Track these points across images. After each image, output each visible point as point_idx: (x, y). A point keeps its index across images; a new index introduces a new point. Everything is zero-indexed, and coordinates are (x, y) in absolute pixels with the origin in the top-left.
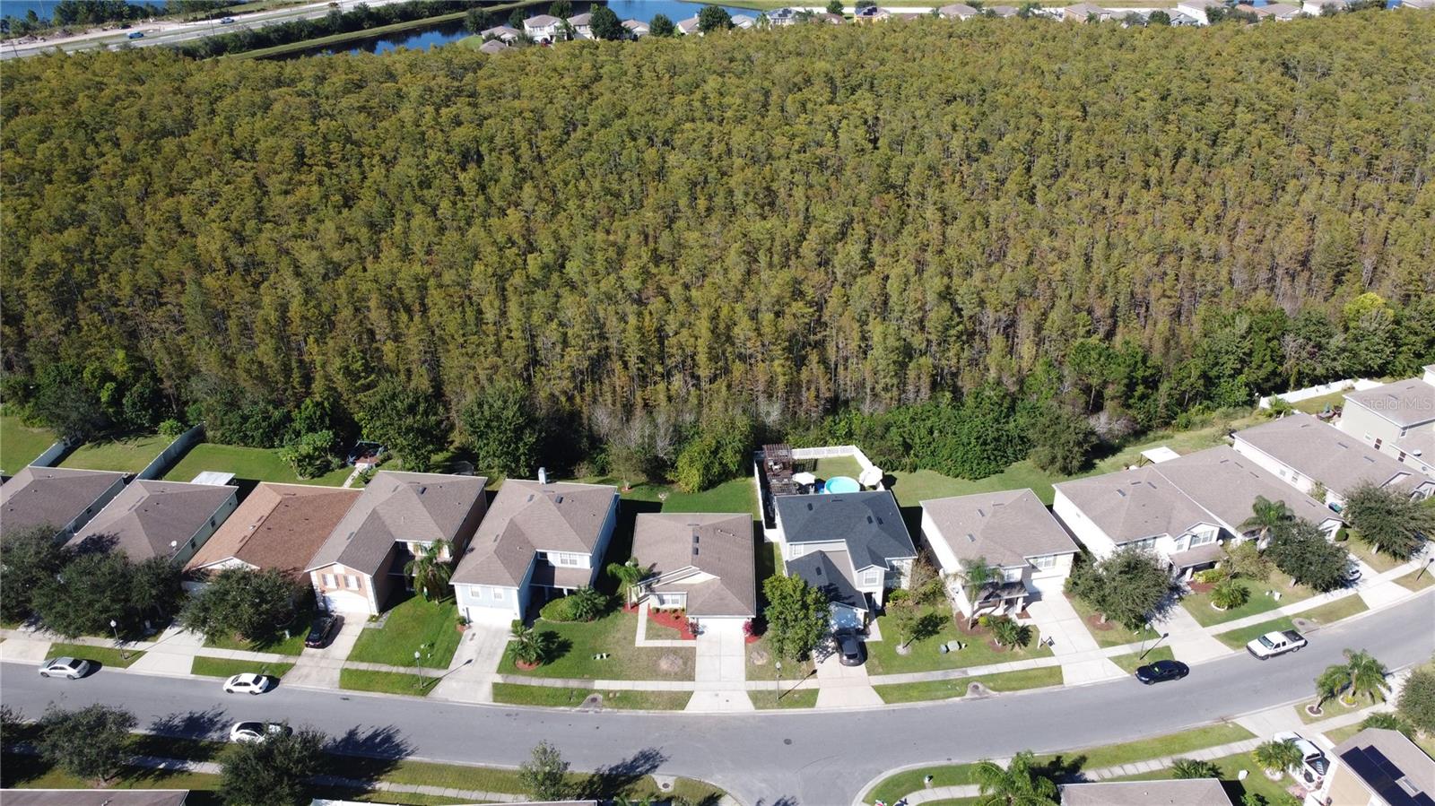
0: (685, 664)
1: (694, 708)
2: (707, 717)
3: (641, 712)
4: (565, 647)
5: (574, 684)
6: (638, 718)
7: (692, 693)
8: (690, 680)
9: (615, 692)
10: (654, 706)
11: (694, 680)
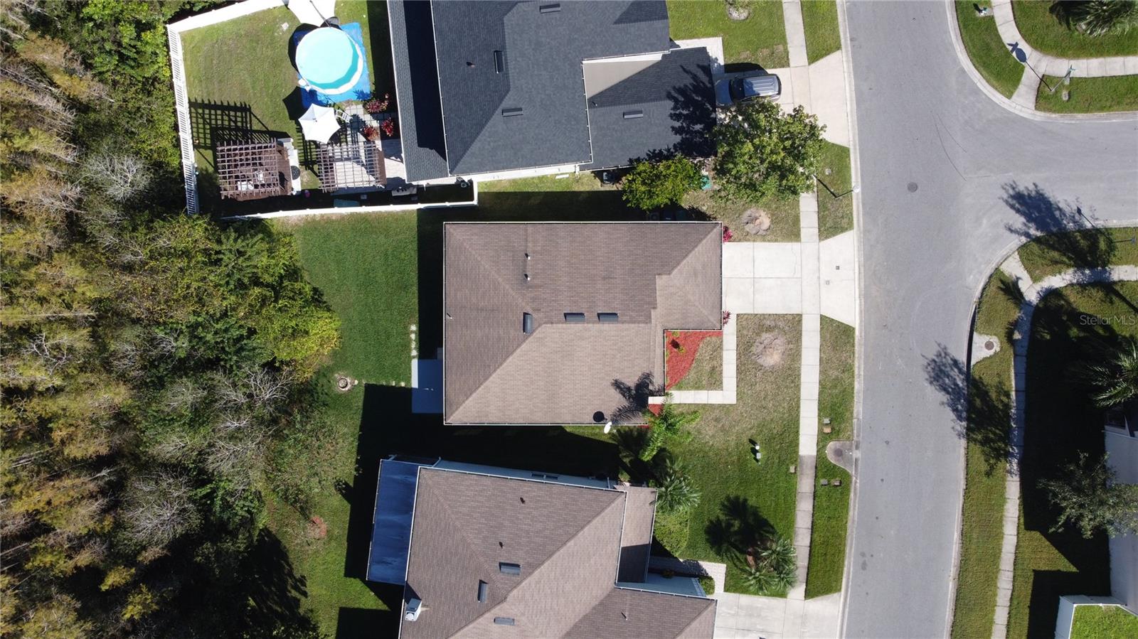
0: (769, 329)
1: (849, 312)
2: (866, 296)
3: (858, 386)
4: (736, 507)
5: (805, 485)
6: (866, 390)
7: (823, 318)
8: (800, 321)
9: (821, 424)
10: (848, 369)
11: (800, 315)
